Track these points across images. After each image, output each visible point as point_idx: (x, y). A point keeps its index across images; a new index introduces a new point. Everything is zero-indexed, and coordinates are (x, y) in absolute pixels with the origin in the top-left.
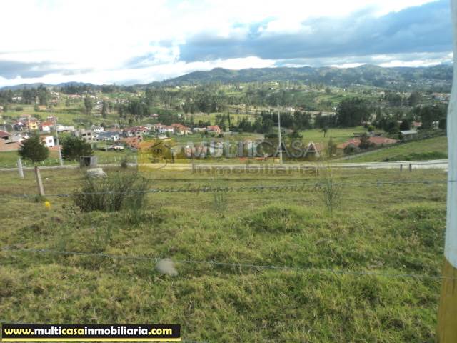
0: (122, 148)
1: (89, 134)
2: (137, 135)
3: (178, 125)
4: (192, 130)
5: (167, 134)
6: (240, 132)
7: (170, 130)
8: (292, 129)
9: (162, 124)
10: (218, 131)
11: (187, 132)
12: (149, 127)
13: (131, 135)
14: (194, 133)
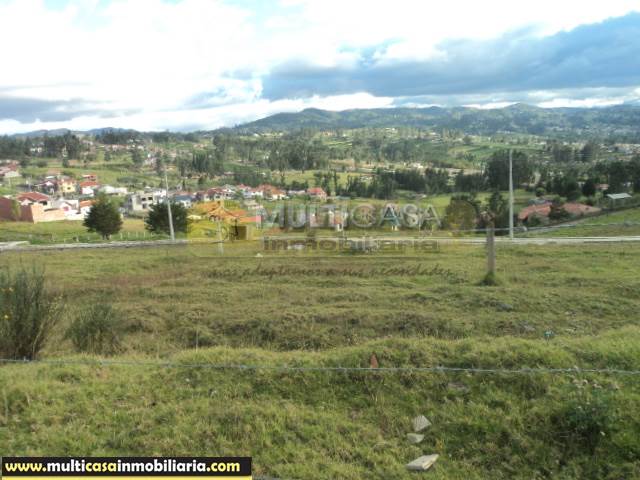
0: (199, 217)
1: (150, 199)
2: (216, 200)
3: (269, 187)
4: (287, 194)
5: (256, 198)
6: (352, 198)
7: (257, 193)
8: (425, 193)
9: (245, 185)
10: (322, 195)
11: (282, 196)
12: (229, 189)
13: (207, 200)
14: (291, 197)
